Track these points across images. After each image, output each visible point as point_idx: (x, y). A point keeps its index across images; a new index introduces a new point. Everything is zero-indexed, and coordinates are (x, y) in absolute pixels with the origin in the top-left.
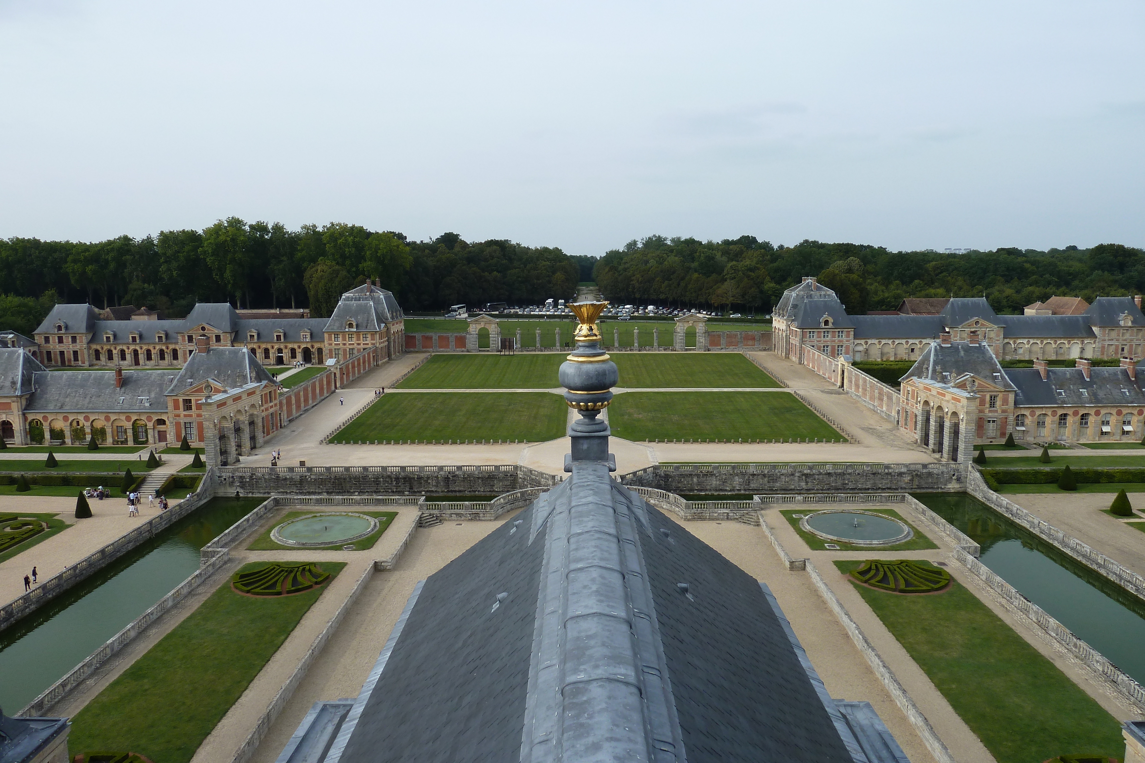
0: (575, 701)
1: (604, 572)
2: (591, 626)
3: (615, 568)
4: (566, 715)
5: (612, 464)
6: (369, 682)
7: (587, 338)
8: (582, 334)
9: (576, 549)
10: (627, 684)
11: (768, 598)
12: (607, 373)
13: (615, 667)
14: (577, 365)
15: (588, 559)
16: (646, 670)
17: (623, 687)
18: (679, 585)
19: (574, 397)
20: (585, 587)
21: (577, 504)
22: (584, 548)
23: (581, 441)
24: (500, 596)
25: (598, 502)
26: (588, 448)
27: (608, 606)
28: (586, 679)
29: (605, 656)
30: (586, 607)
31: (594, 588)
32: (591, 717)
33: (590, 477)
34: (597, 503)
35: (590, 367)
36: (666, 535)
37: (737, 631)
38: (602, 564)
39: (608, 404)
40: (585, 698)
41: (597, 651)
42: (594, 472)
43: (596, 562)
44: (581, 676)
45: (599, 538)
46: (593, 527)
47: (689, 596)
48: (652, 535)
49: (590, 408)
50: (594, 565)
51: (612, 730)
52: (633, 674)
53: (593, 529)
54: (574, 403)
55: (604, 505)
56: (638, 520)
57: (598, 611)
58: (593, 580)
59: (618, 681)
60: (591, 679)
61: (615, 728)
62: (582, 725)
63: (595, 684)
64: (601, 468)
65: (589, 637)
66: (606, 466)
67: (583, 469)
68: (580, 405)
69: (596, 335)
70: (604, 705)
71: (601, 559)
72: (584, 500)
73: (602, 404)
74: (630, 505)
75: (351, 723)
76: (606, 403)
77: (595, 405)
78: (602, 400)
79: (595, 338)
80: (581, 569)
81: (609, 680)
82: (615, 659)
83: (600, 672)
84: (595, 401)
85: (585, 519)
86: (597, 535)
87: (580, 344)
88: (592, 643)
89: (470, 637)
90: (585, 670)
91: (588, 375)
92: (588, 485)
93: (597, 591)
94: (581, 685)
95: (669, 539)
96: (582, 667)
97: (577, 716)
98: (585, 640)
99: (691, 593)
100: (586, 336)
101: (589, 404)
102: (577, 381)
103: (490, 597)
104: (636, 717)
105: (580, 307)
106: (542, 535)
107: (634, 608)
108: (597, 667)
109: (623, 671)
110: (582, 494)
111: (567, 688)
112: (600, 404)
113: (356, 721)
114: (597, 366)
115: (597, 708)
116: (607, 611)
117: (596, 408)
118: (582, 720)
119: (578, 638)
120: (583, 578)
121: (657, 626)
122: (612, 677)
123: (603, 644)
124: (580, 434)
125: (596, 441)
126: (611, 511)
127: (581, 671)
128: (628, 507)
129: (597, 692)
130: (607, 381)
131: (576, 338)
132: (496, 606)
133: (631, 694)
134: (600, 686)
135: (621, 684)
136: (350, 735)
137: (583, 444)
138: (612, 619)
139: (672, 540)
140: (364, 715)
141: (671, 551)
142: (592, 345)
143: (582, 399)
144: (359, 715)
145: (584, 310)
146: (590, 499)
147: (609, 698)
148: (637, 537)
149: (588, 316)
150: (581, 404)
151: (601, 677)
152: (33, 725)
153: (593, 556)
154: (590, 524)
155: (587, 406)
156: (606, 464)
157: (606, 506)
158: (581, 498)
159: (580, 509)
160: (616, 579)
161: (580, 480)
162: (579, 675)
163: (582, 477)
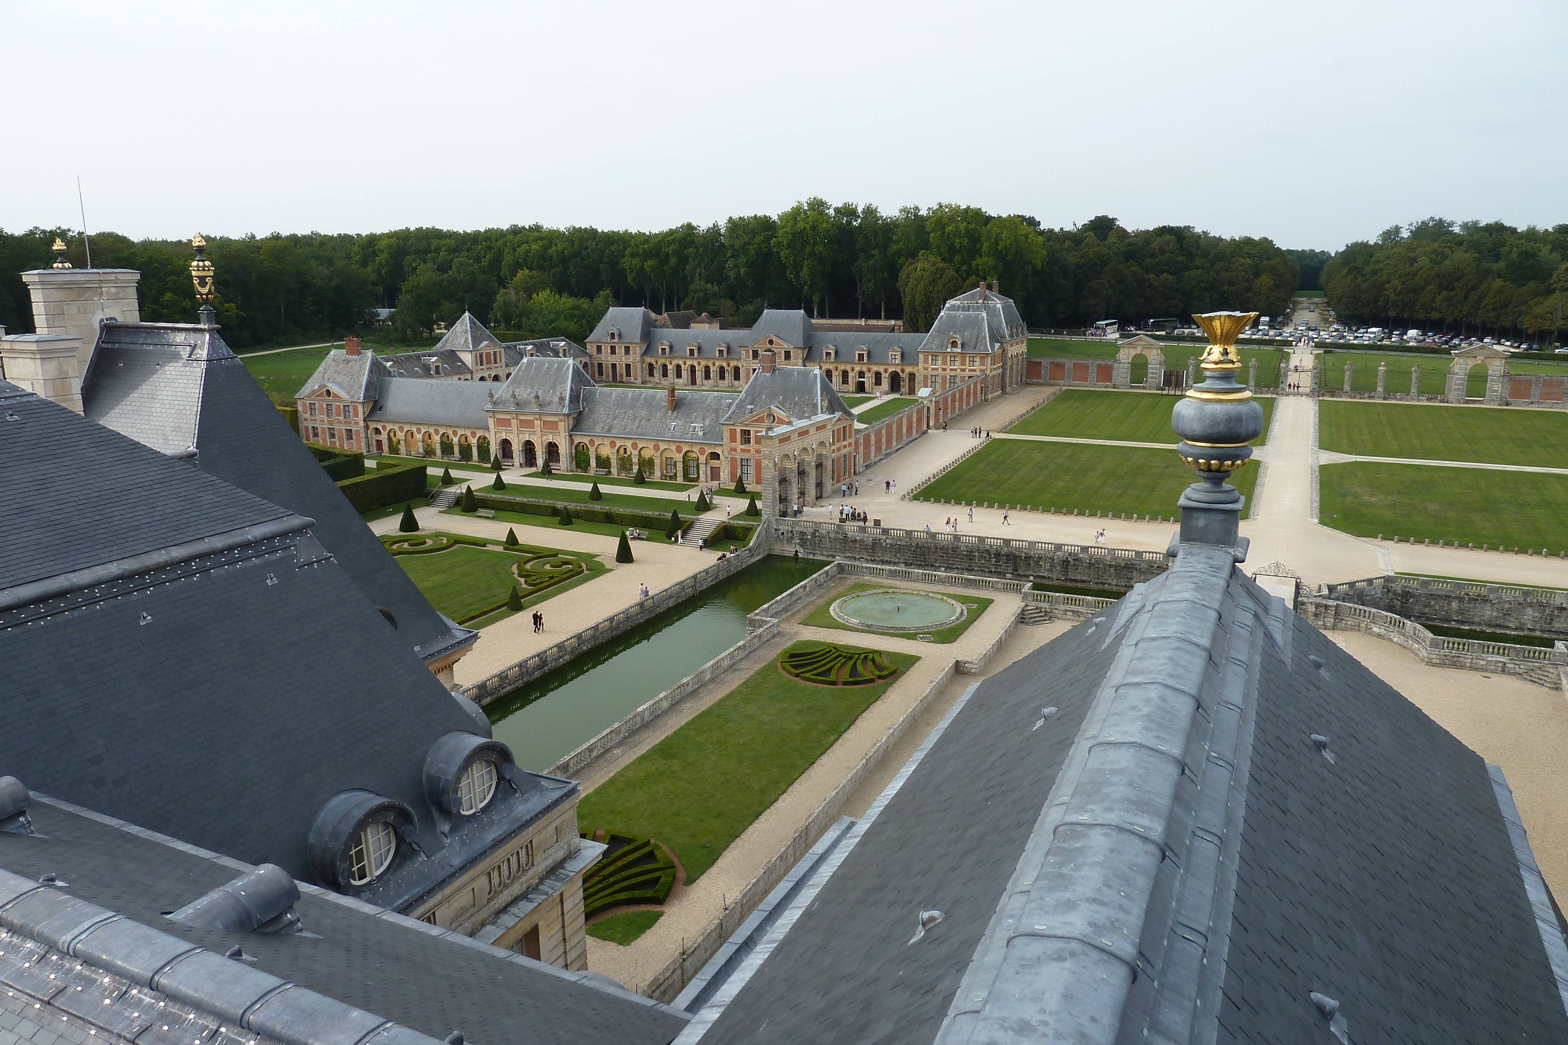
0: (1063, 845)
1: (1170, 695)
2: (1123, 758)
3: (1187, 690)
4: (1047, 861)
5: (1240, 552)
6: (883, 796)
7: (1219, 366)
8: (1211, 359)
9: (1140, 658)
10: (1145, 839)
11: (1496, 788)
12: (1244, 418)
13: (1136, 815)
14: (1198, 404)
15: (1151, 673)
16: (1199, 833)
17: (1138, 842)
18: (1315, 736)
19: (1191, 451)
20: (1133, 708)
21: (1165, 599)
22: (1151, 658)
23: (1197, 514)
24: (1046, 711)
25: (1196, 600)
26: (1206, 525)
27: (1157, 737)
28: (1088, 822)
29: (1126, 799)
30: (1125, 733)
31: (1145, 711)
32: (1077, 869)
33: (1200, 566)
34: (1194, 602)
35: (1218, 407)
36: (1318, 666)
37: (1406, 820)
38: (1171, 682)
39: (1244, 464)
40: (1078, 845)
41: (1118, 790)
42: (1208, 560)
43: (1160, 679)
44: (1085, 818)
45: (1178, 648)
46: (1176, 632)
47: (1328, 755)
48: (1289, 662)
49: (1213, 468)
50: (1158, 681)
51: (1099, 890)
52: (1160, 829)
53: (1174, 635)
54: (1190, 459)
55: (1203, 605)
56: (1268, 635)
57: (1139, 741)
58: (1148, 701)
59: (1133, 833)
60: (1095, 822)
61: (1105, 888)
62: (1062, 876)
63: (1098, 830)
64: (1222, 557)
65: (1113, 772)
66: (1230, 553)
67: (1192, 555)
68: (1198, 462)
69: (1233, 362)
70: (1100, 858)
71: (1171, 675)
72: (1177, 596)
73: (1233, 464)
74: (1261, 612)
75: (852, 840)
76: (1239, 462)
77: (1221, 465)
78: (1234, 458)
79: (1230, 366)
80: (1136, 685)
81: (1120, 829)
82: (1142, 805)
83: (1112, 817)
84: (1221, 458)
85: (1169, 621)
86: (1179, 644)
87: (1208, 373)
88: (1115, 779)
89: (1001, 757)
90: (1093, 810)
91: (1214, 420)
92: (1191, 576)
93: (1148, 716)
94: (1079, 828)
95: (1322, 672)
96: (1091, 807)
97: (1061, 865)
98: (1107, 774)
99: (1332, 751)
100: (1216, 363)
101: (1212, 462)
102: (1196, 428)
103: (1036, 713)
104: (1143, 883)
105: (1211, 319)
106: (1119, 638)
107: (1211, 750)
108: (1110, 810)
109: (1146, 822)
110: (1177, 587)
111: (1061, 828)
112: (1229, 462)
113: (858, 840)
114: (1229, 407)
115: (1090, 860)
116: (1153, 743)
117: (1223, 469)
118: (1065, 870)
119: (1099, 770)
120: (1135, 696)
121: (1245, 781)
122: (1126, 826)
123: (1130, 784)
124: (1194, 504)
125: (1219, 517)
126: (1213, 615)
127: (1086, 811)
128: (1256, 615)
129: (1098, 840)
130: (1243, 430)
131: (1203, 365)
132: (1040, 723)
133: (1146, 853)
134: (1105, 834)
135: (1136, 837)
136: (847, 854)
137: (1198, 519)
138: (1157, 754)
139: (1328, 674)
140: (868, 833)
141: (1318, 688)
142: (1226, 376)
143: (1203, 455)
144: (862, 833)
145: (1217, 324)
146: (1187, 595)
147: (1112, 851)
148: (1258, 659)
149: (1222, 332)
150: (1201, 461)
151: (1109, 822)
153: (1160, 671)
154: (1174, 628)
155: (1210, 464)
156: (1231, 550)
157: (1207, 607)
158: (1175, 592)
159: (1167, 606)
160: (1184, 707)
161: (1183, 569)
162: (1082, 815)
163: (1186, 565)
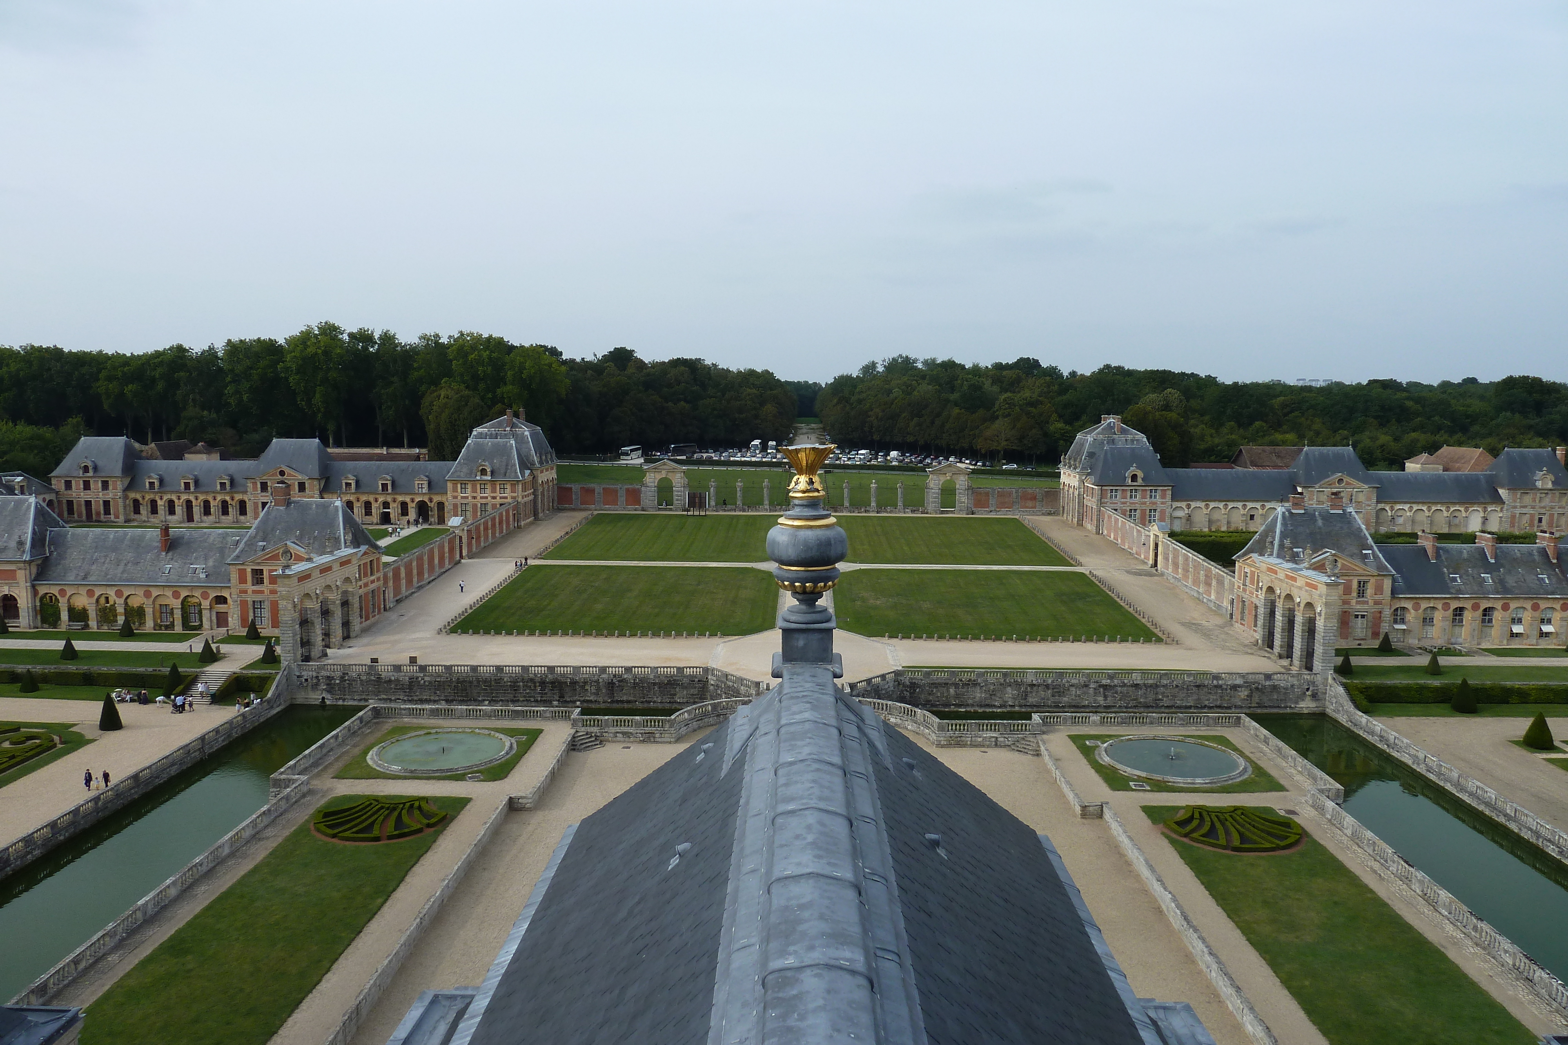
0: (781, 995)
1: (826, 818)
2: (805, 891)
3: (839, 811)
4: (767, 1015)
5: (838, 668)
6: (498, 964)
7: (806, 495)
8: (799, 488)
9: (786, 785)
10: (853, 972)
11: (1050, 856)
12: (833, 542)
13: (837, 949)
14: (791, 530)
15: (802, 798)
16: (879, 953)
17: (847, 977)
18: (928, 836)
19: (787, 575)
20: (797, 837)
21: (788, 722)
22: (796, 782)
23: (796, 635)
24: (680, 848)
25: (816, 719)
26: (805, 644)
27: (829, 864)
28: (797, 964)
29: (823, 934)
30: (799, 864)
31: (810, 838)
32: (802, 1018)
33: (808, 685)
34: (816, 722)
35: (809, 533)
36: (911, 767)
37: (1006, 901)
38: (822, 805)
39: (834, 585)
40: (794, 992)
41: (813, 926)
42: (814, 679)
43: (813, 803)
44: (790, 961)
45: (818, 770)
46: (810, 754)
47: (941, 852)
48: (890, 767)
49: (808, 590)
50: (810, 806)
51: (831, 1037)
52: (862, 959)
53: (810, 757)
54: (786, 583)
55: (825, 724)
56: (871, 744)
57: (815, 870)
58: (809, 828)
59: (840, 968)
60: (803, 964)
61: (835, 1034)
62: (789, 1029)
63: (808, 972)
64: (822, 673)
65: (802, 907)
66: (829, 670)
67: (798, 675)
68: (795, 586)
69: (818, 491)
70: (820, 1002)
71: (820, 799)
72: (798, 717)
73: (825, 585)
74: (861, 724)
75: (472, 1021)
76: (830, 583)
77: (815, 587)
78: (825, 579)
79: (816, 494)
80: (792, 812)
81: (829, 967)
82: (838, 938)
83: (816, 956)
84: (815, 581)
85: (799, 743)
86: (816, 766)
87: (797, 502)
88: (806, 914)
89: (639, 903)
90: (795, 952)
91: (807, 545)
92: (804, 696)
93: (814, 844)
94: (789, 974)
95: (915, 772)
96: (792, 949)
97: (784, 1017)
98: (796, 911)
99: (943, 848)
100: (804, 492)
101: (807, 584)
102: (791, 553)
103: (667, 849)
104: (865, 1019)
105: (797, 451)
106: (739, 764)
107: (864, 867)
108: (812, 948)
109: (848, 954)
110: (795, 708)
111: (770, 977)
112: (822, 584)
113: (479, 1019)
114: (819, 533)
115: (811, 1006)
116: (827, 870)
117: (817, 590)
118: (792, 1022)
119: (786, 908)
120: (795, 825)
121: (896, 892)
122: (833, 962)
123: (822, 917)
124: (794, 626)
125: (817, 636)
126: (835, 732)
127: (790, 954)
128: (858, 727)
129: (811, 982)
130: (833, 553)
131: (791, 494)
132: (674, 861)
133: (859, 986)
134: (816, 975)
135: (845, 972)
137: (798, 640)
138: (835, 881)
139: (919, 774)
140: (490, 1010)
141: (917, 789)
142: (813, 504)
143: (798, 578)
144: (483, 1011)
145: (802, 456)
146: (807, 715)
147: (829, 991)
148: (871, 769)
149: (807, 466)
150: (797, 584)
151: (817, 961)
152: (31, 1017)
153: (810, 795)
154: (807, 750)
155: (805, 587)
156: (829, 667)
157: (828, 725)
158: (794, 713)
159: (792, 729)
160: (840, 827)
161: (793, 689)
162: (787, 959)
163: (795, 685)
